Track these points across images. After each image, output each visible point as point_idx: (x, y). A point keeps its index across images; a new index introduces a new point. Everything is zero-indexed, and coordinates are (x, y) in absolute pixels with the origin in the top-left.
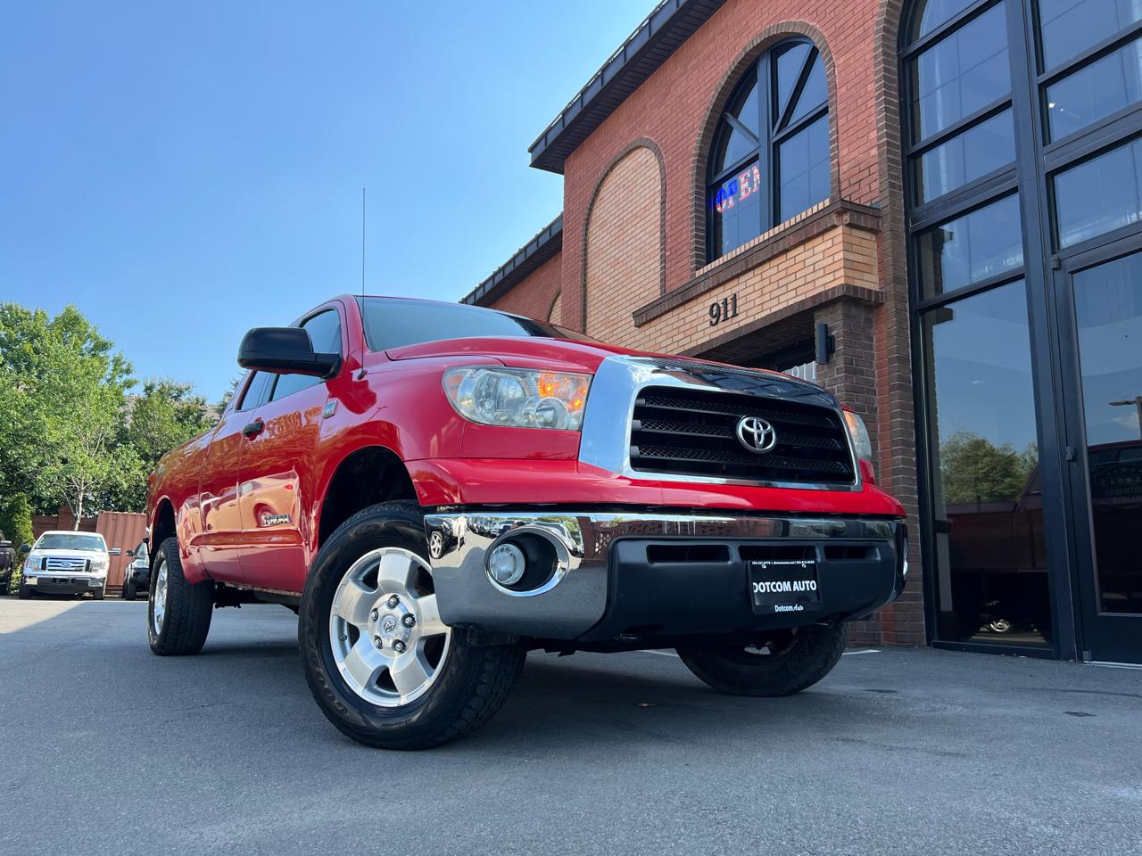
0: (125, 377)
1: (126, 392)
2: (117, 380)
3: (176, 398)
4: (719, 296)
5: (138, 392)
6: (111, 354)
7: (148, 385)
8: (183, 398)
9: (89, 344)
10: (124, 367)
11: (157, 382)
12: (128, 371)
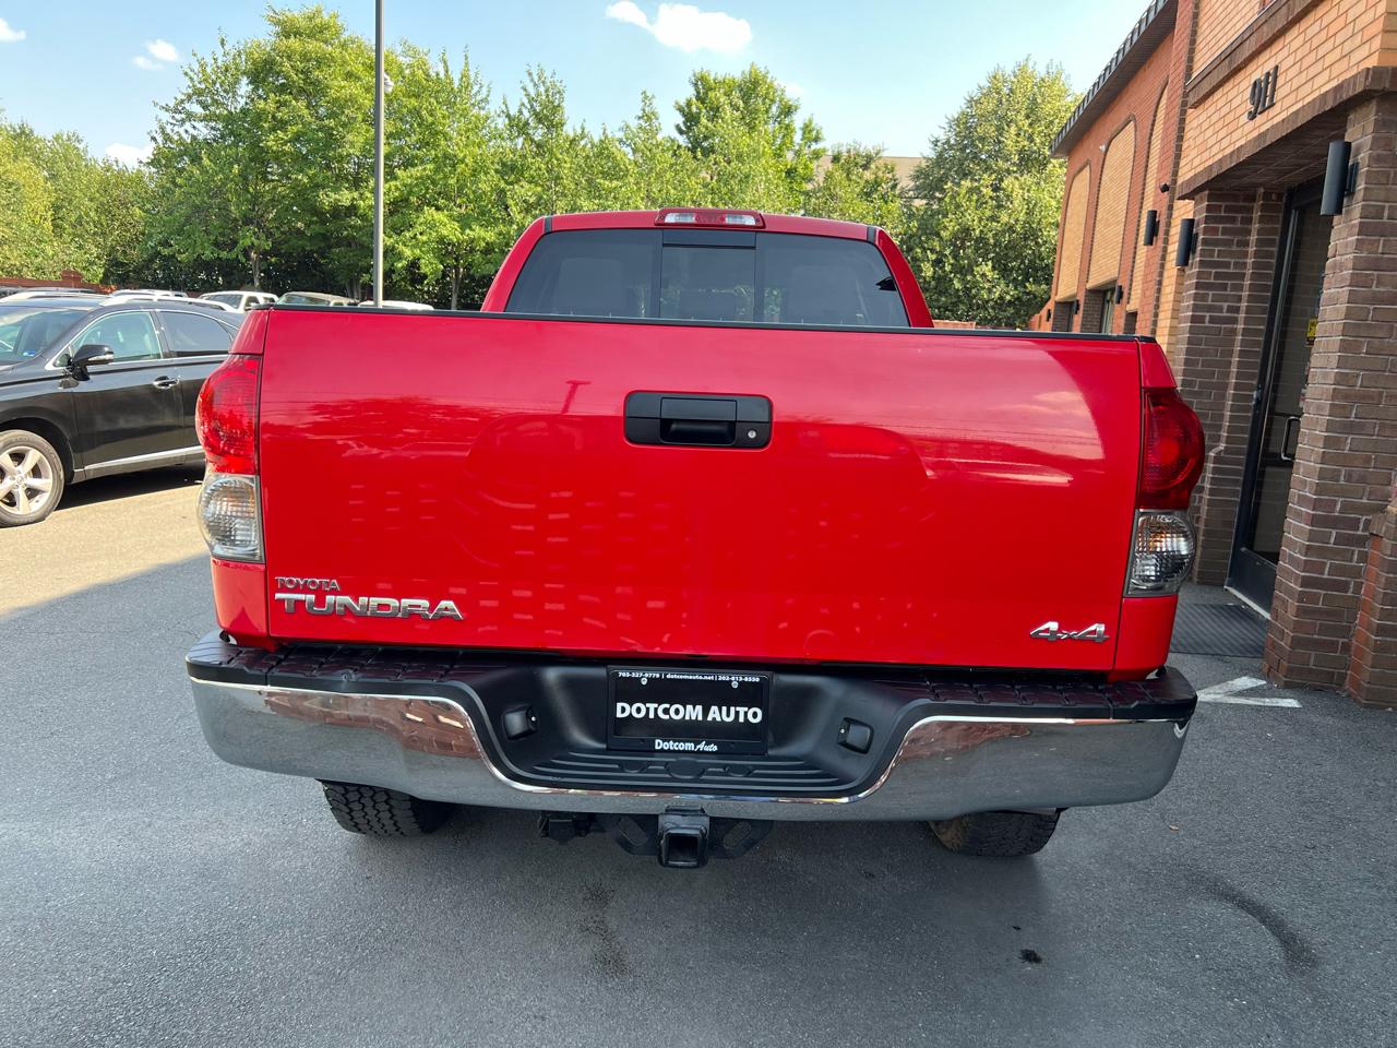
0: (814, 146)
1: (813, 165)
2: (806, 150)
3: (865, 167)
4: (1256, 72)
5: (825, 164)
6: (798, 121)
7: (836, 153)
8: (873, 166)
9: (774, 110)
10: (814, 133)
11: (844, 149)
12: (817, 140)
